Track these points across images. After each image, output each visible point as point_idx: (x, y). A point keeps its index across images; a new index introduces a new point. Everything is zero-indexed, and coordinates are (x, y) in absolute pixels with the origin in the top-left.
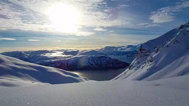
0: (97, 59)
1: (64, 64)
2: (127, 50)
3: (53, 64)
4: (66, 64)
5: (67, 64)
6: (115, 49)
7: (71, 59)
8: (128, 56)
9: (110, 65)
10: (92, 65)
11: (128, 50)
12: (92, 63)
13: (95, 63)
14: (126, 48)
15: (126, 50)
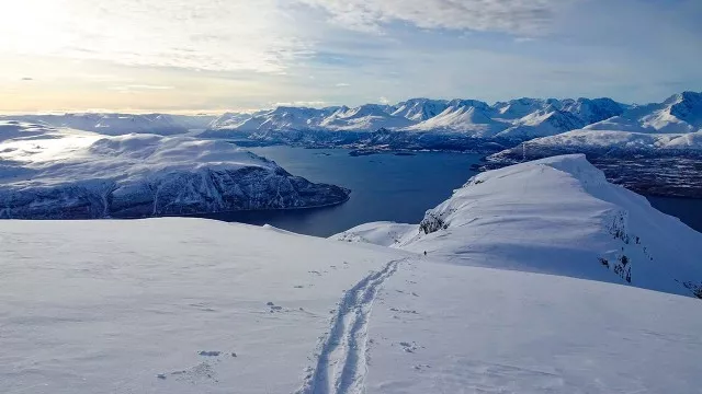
0: (228, 177)
1: (98, 199)
2: (355, 127)
3: (47, 197)
4: (103, 196)
5: (110, 198)
6: (313, 121)
7: (125, 176)
8: (354, 154)
9: (276, 202)
10: (211, 200)
11: (362, 124)
12: (209, 195)
13: (220, 191)
14: (353, 117)
15: (352, 124)
